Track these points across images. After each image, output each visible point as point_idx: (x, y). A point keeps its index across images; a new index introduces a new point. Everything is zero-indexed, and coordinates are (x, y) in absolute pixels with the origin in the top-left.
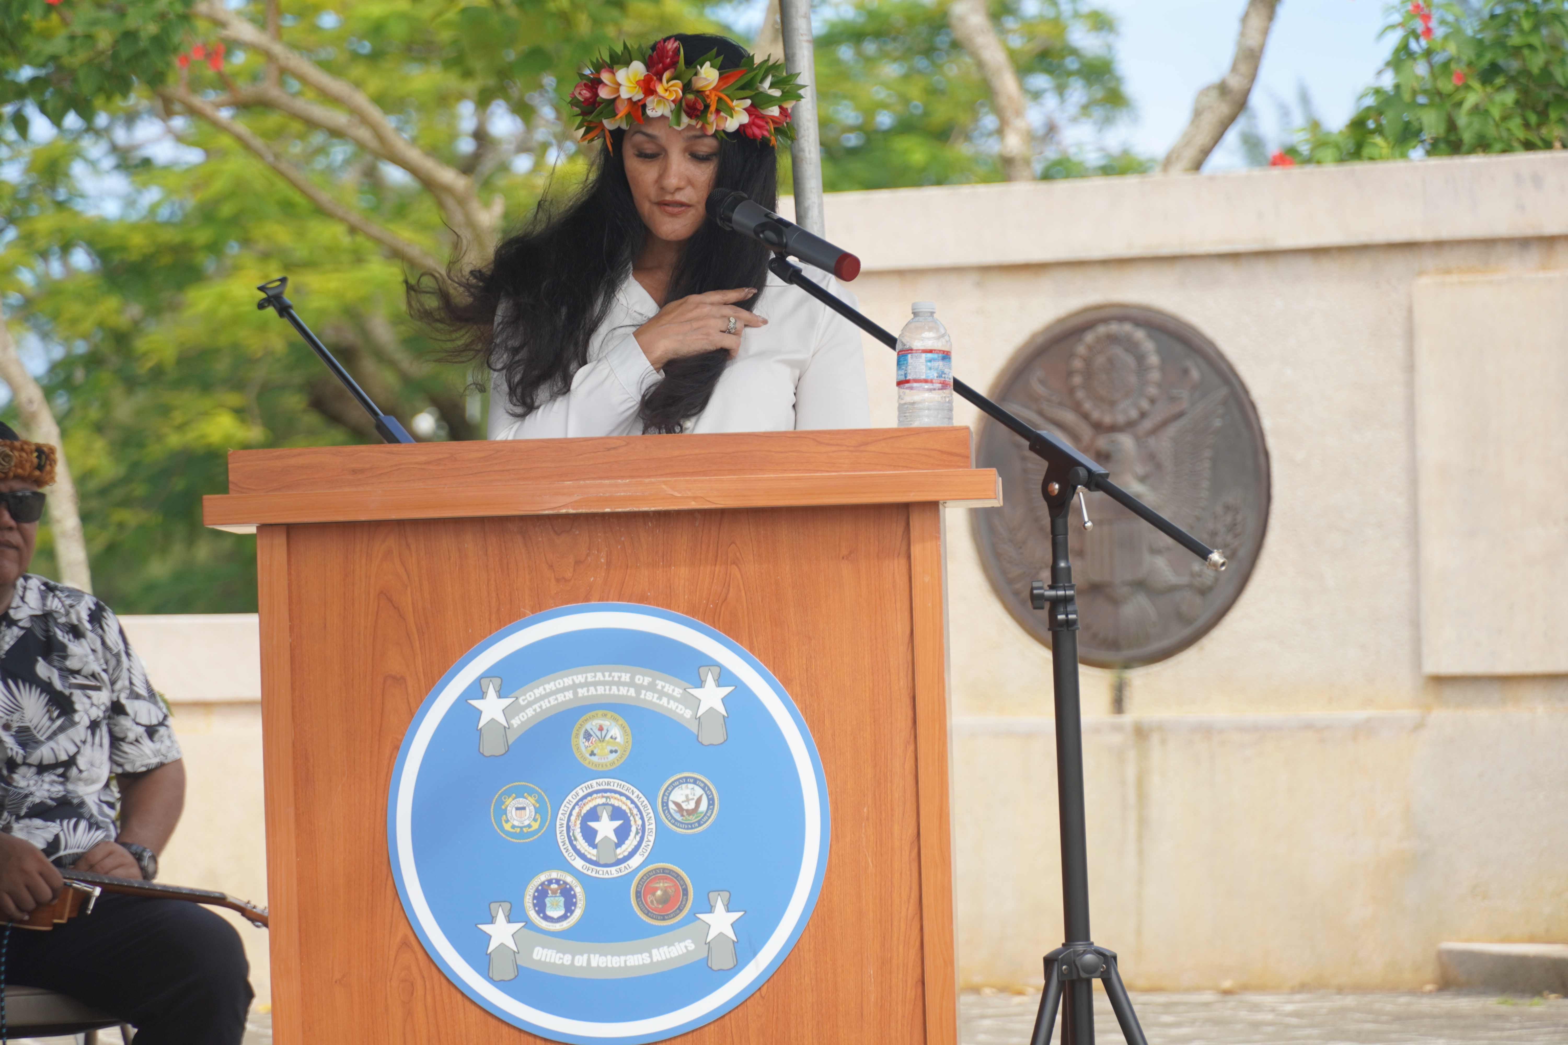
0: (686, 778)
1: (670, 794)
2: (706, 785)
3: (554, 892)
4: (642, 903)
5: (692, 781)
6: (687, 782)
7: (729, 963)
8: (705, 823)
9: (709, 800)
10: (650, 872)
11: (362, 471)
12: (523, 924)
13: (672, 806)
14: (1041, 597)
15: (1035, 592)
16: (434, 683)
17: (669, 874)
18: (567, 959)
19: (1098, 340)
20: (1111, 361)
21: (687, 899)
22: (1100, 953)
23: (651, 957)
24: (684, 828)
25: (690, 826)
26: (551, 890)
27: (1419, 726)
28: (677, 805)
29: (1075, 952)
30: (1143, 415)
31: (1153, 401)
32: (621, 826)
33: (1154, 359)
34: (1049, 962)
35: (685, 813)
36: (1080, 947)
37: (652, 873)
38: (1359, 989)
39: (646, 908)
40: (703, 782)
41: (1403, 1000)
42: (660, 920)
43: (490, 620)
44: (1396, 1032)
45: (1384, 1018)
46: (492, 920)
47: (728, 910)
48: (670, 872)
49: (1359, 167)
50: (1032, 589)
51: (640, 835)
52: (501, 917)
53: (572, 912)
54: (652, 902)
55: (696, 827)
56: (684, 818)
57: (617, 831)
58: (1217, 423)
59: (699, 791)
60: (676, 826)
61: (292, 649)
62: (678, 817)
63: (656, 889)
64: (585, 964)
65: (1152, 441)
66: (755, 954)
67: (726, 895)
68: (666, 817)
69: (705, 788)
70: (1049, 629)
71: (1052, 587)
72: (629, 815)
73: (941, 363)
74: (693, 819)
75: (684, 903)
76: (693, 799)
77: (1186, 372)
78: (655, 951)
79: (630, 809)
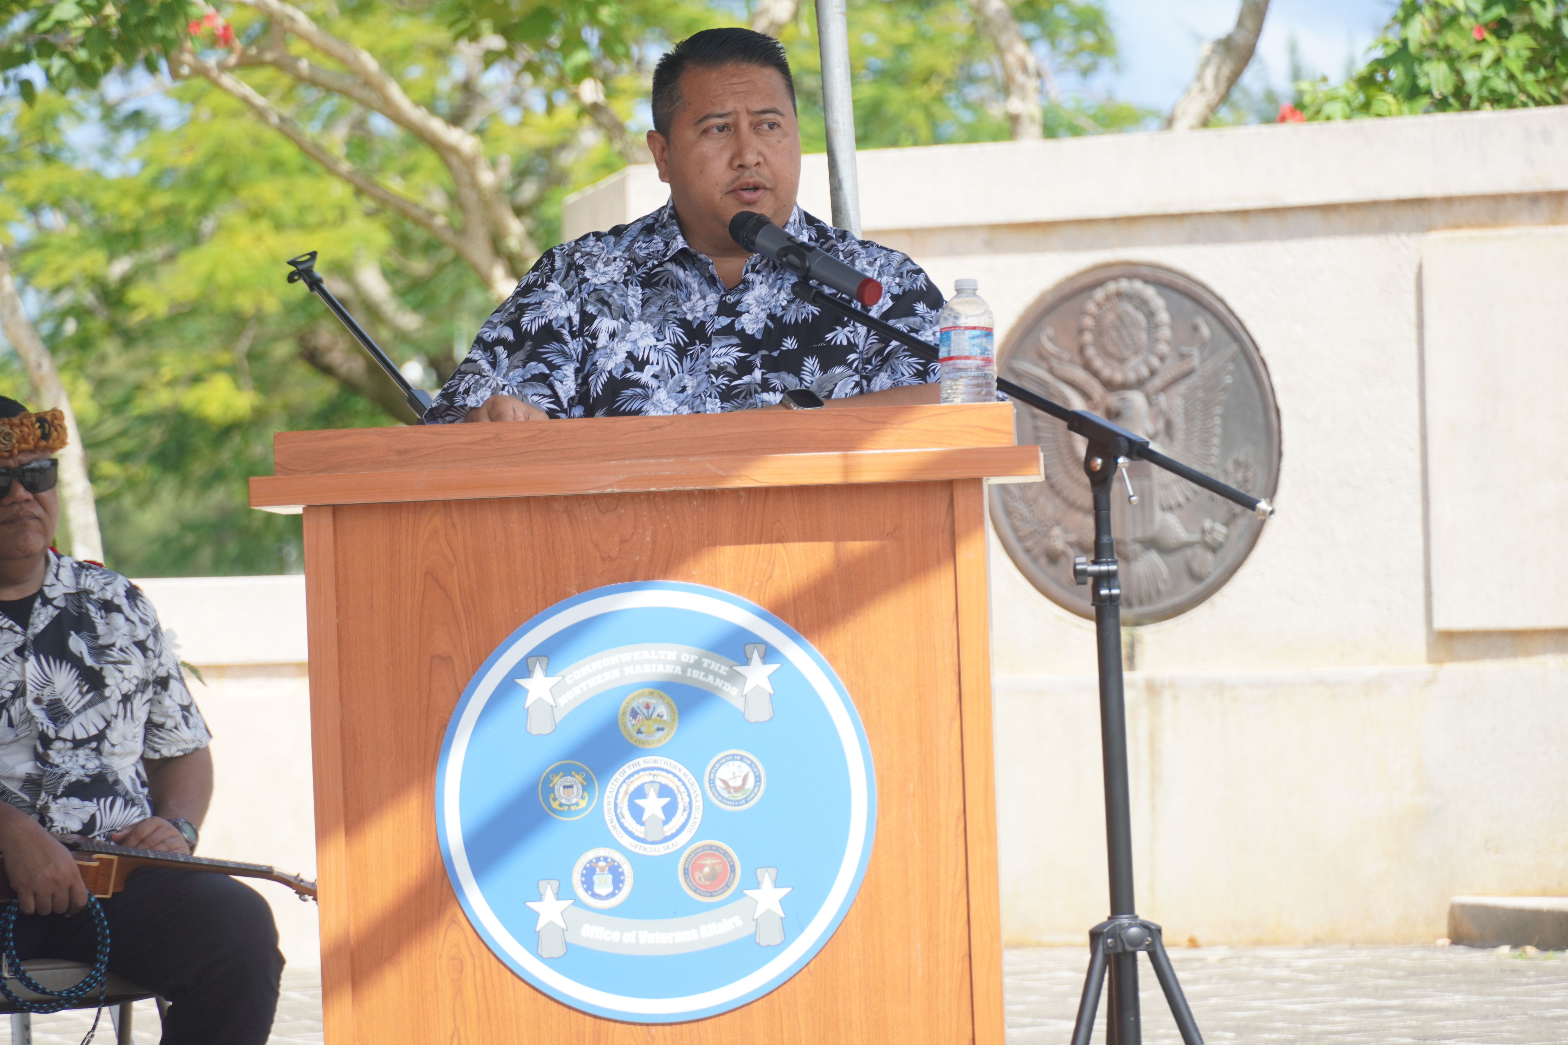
0: (733, 755)
1: (716, 771)
2: (752, 762)
3: (602, 870)
4: (690, 880)
5: (738, 758)
6: (733, 759)
7: (777, 939)
8: (752, 799)
9: (756, 777)
10: (698, 849)
11: (407, 451)
12: (571, 902)
13: (719, 784)
14: (1084, 573)
15: (1078, 567)
16: (481, 663)
17: (716, 851)
18: (615, 936)
19: (1108, 298)
20: (1120, 318)
21: (734, 876)
22: (1145, 926)
23: (699, 933)
24: (732, 805)
25: (737, 803)
26: (599, 867)
27: (1430, 681)
28: (724, 782)
29: (1120, 925)
30: (1153, 373)
31: (1162, 359)
32: (668, 803)
33: (1164, 316)
34: (1095, 936)
35: (732, 790)
36: (1124, 920)
37: (698, 851)
38: (1372, 943)
39: (694, 885)
40: (749, 759)
41: (1417, 954)
42: (708, 896)
43: (536, 599)
44: (1413, 988)
45: (1400, 973)
46: (540, 898)
47: (776, 886)
48: (718, 849)
49: (1366, 122)
50: (1075, 565)
51: (687, 812)
52: (549, 895)
53: (620, 889)
54: (700, 879)
55: (743, 804)
56: (731, 795)
57: (665, 809)
58: (1228, 380)
59: (745, 768)
60: (723, 803)
61: (339, 630)
62: (725, 794)
63: (704, 866)
64: (633, 941)
65: (1162, 399)
66: (802, 929)
67: (773, 871)
68: (713, 794)
69: (752, 765)
70: (1093, 605)
71: (1095, 563)
72: (676, 792)
73: (984, 340)
74: (740, 796)
75: (731, 879)
76: (739, 776)
77: (1196, 328)
78: (703, 928)
79: (677, 787)
